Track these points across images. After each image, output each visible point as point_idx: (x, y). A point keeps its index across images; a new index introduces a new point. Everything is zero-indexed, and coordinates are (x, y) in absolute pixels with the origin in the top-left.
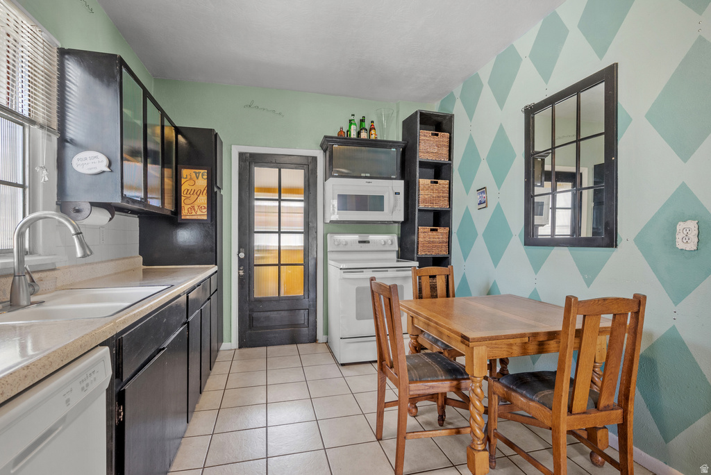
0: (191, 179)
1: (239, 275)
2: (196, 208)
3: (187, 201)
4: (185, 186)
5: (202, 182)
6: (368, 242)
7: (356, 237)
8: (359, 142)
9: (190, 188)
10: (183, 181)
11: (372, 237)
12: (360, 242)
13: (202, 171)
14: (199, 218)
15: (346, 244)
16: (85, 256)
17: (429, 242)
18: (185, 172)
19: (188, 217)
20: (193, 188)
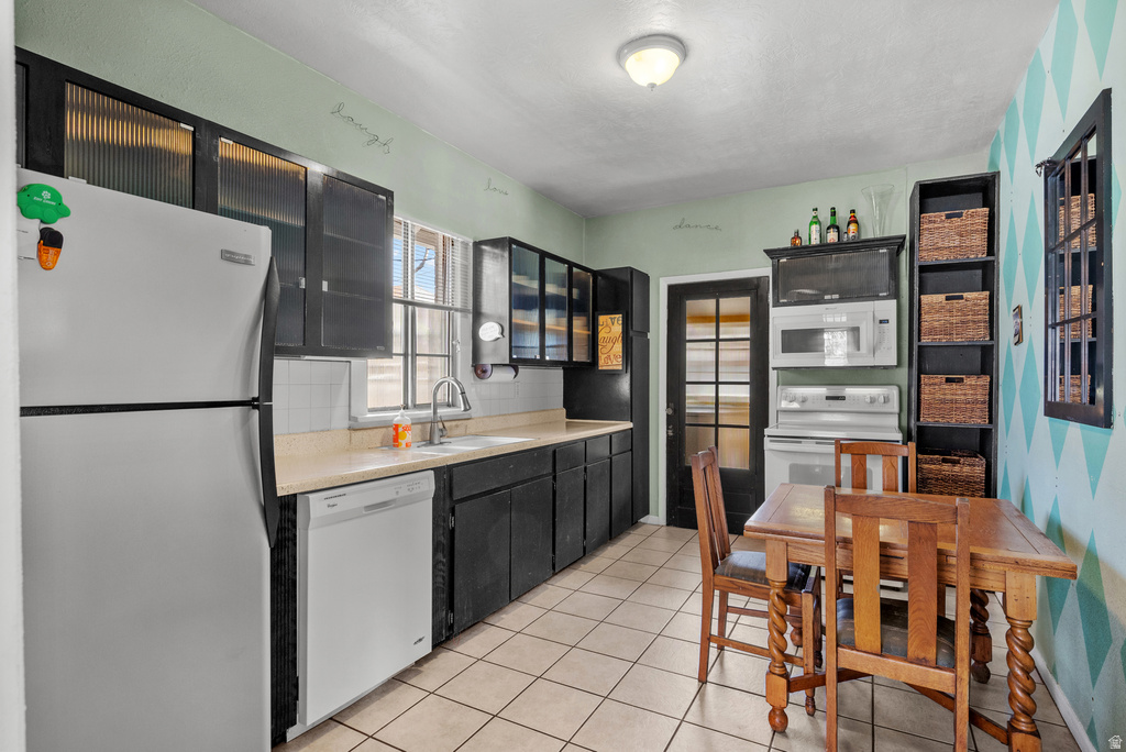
0: (607, 325)
1: (668, 436)
2: (612, 357)
3: (604, 350)
4: (602, 334)
5: (617, 329)
6: (843, 398)
7: (823, 391)
8: (839, 247)
9: (606, 336)
10: (600, 328)
11: (849, 391)
12: (828, 398)
13: (617, 316)
14: (615, 368)
15: (804, 401)
16: (466, 410)
17: (943, 402)
18: (602, 319)
19: (604, 368)
20: (609, 335)
